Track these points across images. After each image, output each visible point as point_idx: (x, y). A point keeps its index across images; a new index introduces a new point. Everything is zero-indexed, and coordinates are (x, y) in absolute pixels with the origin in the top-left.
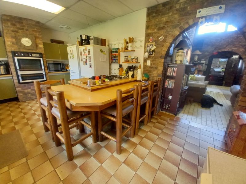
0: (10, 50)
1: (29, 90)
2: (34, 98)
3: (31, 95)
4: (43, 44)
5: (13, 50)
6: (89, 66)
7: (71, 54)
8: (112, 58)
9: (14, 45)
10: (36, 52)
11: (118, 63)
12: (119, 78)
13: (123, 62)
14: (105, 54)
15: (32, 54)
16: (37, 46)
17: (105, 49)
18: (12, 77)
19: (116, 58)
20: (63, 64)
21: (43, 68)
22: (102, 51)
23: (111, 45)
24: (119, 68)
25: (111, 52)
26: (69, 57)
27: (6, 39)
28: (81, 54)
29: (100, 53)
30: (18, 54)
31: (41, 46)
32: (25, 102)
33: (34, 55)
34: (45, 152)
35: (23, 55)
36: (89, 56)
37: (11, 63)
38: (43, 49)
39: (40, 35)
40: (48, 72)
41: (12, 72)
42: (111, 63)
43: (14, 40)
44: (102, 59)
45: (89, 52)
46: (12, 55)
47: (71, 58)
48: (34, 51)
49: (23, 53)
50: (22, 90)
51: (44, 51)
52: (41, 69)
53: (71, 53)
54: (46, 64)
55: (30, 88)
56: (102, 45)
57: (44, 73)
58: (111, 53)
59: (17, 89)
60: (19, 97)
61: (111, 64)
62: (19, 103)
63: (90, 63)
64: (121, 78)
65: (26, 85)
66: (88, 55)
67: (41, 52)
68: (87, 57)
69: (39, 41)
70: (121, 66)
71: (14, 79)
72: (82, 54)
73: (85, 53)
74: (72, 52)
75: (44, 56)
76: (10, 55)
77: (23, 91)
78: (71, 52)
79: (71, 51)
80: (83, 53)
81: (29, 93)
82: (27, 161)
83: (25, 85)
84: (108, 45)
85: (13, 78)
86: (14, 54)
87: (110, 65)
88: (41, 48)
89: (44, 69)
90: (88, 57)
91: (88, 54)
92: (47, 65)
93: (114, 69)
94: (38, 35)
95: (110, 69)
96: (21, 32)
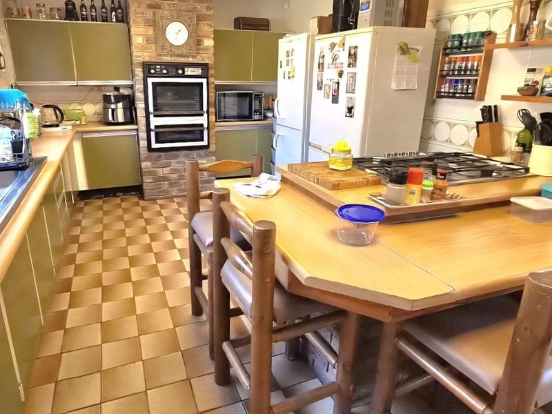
0: (141, 60)
1: (166, 171)
2: (174, 194)
3: (169, 184)
4: (213, 36)
5: (147, 59)
6: (345, 110)
7: (287, 65)
8: (443, 76)
9: (149, 46)
10: (195, 61)
11: (472, 98)
12: (479, 173)
13: (504, 98)
14: (416, 61)
15: (186, 69)
16: (199, 43)
17: (422, 38)
18: (137, 130)
19: (465, 75)
20: (258, 96)
21: (205, 108)
22: (405, 50)
23: (451, 19)
24: (478, 123)
25: (445, 49)
26: (280, 72)
27: (133, 30)
28: (321, 65)
29: (397, 56)
30: (155, 69)
31: (209, 42)
32: (154, 200)
33: (189, 71)
34: (188, 380)
35: (165, 71)
36: (352, 70)
37: (139, 96)
38: (212, 51)
39: (211, 8)
40: (216, 121)
41: (139, 119)
42: (435, 96)
43: (151, 31)
44: (398, 82)
45: (353, 56)
46: (143, 72)
47: (287, 77)
48: (190, 60)
49: (167, 65)
50: (154, 169)
51: (213, 59)
52: (201, 112)
53: (288, 61)
54: (214, 98)
55: (168, 165)
56: (406, 24)
57: (205, 126)
58: (446, 55)
59: (144, 165)
60: (145, 187)
61: (434, 102)
62: (141, 202)
63: (351, 98)
64: (486, 172)
65: (162, 154)
66: (349, 66)
67: (207, 61)
68: (341, 75)
69: (207, 29)
70: (490, 115)
71: (140, 138)
72: (323, 64)
73: (335, 58)
74: (290, 58)
75: (212, 72)
76: (139, 72)
77: (155, 172)
78: (288, 56)
79: (288, 52)
80: (328, 60)
81: (165, 179)
82: (147, 390)
83: (160, 156)
84: (437, 22)
85: (137, 135)
86: (148, 68)
87: (431, 103)
88: (206, 49)
89: (208, 112)
90: (344, 76)
91: (346, 64)
92: (215, 100)
93: (449, 124)
94: (205, 12)
95: (428, 120)
96: (167, 8)
